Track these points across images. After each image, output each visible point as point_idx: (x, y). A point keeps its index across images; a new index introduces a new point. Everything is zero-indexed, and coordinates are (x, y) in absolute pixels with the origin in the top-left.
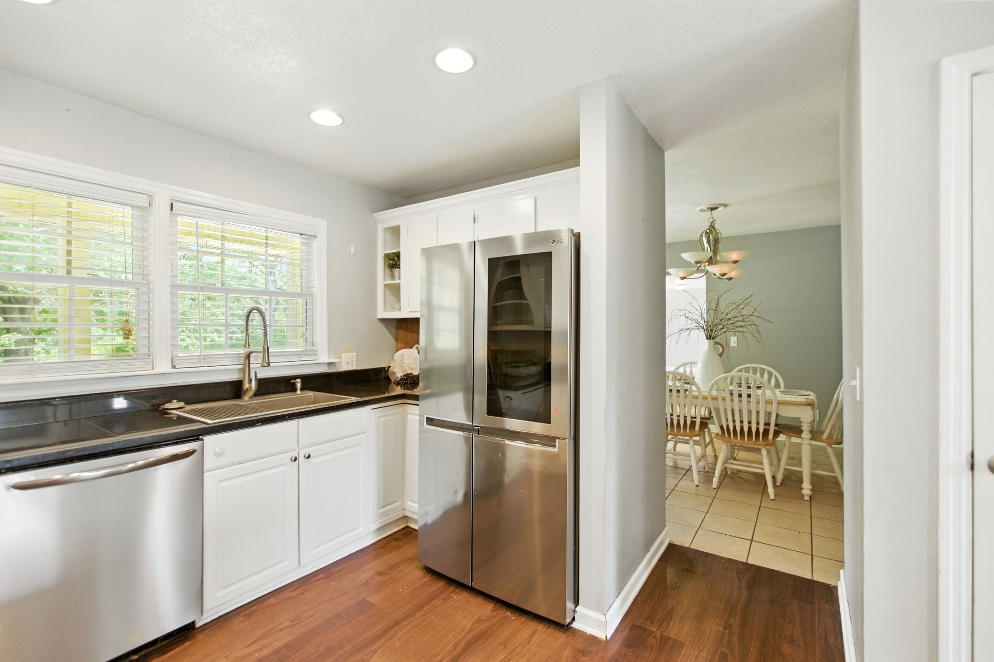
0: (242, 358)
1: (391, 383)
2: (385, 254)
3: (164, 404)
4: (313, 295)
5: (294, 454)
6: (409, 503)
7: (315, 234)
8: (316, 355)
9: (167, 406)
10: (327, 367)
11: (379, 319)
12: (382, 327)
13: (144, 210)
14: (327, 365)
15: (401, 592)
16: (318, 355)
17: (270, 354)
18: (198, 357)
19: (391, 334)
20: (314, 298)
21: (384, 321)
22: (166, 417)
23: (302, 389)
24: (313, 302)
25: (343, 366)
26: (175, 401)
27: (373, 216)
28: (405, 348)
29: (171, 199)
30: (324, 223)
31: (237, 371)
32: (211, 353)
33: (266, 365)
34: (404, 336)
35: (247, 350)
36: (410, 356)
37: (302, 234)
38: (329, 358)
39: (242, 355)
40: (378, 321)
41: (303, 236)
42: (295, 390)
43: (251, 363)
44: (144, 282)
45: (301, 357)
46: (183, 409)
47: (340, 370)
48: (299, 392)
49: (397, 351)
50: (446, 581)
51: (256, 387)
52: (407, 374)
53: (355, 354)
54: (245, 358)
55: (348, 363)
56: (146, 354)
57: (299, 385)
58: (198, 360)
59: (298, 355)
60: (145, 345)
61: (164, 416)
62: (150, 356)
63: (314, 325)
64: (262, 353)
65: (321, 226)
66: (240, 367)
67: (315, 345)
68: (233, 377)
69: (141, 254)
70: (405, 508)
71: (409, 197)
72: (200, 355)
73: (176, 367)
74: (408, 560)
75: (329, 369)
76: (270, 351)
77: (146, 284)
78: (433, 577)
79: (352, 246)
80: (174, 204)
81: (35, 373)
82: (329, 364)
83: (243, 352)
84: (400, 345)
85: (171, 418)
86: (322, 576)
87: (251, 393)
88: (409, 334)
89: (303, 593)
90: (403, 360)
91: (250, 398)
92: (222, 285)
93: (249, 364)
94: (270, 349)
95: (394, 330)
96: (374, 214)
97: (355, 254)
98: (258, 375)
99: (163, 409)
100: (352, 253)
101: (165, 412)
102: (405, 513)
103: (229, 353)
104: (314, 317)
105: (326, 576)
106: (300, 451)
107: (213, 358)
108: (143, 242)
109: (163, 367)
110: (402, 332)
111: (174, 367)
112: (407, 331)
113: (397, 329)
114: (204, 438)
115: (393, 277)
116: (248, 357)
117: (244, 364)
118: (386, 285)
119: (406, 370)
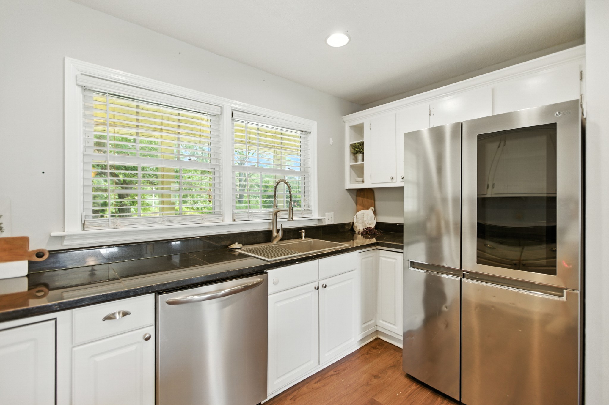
0: (272, 215)
1: (355, 233)
2: (351, 144)
3: (230, 245)
4: (308, 172)
5: (316, 284)
6: (381, 321)
7: (309, 131)
8: (311, 213)
9: (233, 246)
10: (317, 222)
11: (347, 189)
12: (348, 195)
13: (217, 116)
14: (317, 220)
15: (398, 396)
16: (312, 213)
17: (293, 212)
18: (247, 214)
19: (353, 200)
20: (309, 175)
21: (349, 190)
22: (232, 254)
23: (305, 237)
24: (308, 178)
25: (326, 221)
26: (237, 243)
27: (342, 118)
28: (363, 209)
29: (232, 109)
30: (315, 123)
31: (268, 224)
32: (254, 211)
33: (291, 220)
34: (362, 201)
35: (276, 210)
36: (368, 215)
37: (302, 131)
38: (318, 216)
39: (272, 213)
40: (346, 192)
41: (303, 133)
42: (301, 238)
43: (277, 218)
44: (217, 164)
45: (303, 215)
46: (242, 249)
47: (324, 224)
48: (303, 239)
49: (357, 212)
50: (431, 391)
51: (282, 235)
52: (367, 228)
53: (333, 213)
54: (273, 215)
55: (329, 220)
56: (218, 211)
57: (303, 234)
58: (247, 216)
59: (302, 213)
60: (218, 206)
61: (231, 253)
62: (221, 212)
63: (309, 193)
64: (289, 211)
65: (313, 126)
66: (270, 221)
67: (310, 206)
68: (264, 227)
69: (215, 146)
70: (377, 325)
71: (364, 105)
72: (248, 213)
73: (236, 221)
74: (390, 367)
75: (318, 223)
76: (293, 210)
77: (218, 165)
78: (418, 386)
79: (331, 139)
80: (234, 112)
81: (164, 223)
82: (318, 219)
83: (272, 211)
84: (359, 207)
85: (234, 255)
86: (332, 372)
87: (278, 239)
88: (366, 199)
89: (324, 386)
90: (363, 218)
91: (277, 242)
92: (257, 166)
93: (276, 219)
94: (293, 209)
95: (355, 197)
96: (343, 117)
97: (332, 144)
98: (283, 226)
99: (230, 248)
100: (331, 144)
101: (232, 250)
102: (377, 328)
103: (262, 211)
104: (309, 188)
105: (336, 373)
106: (320, 282)
107: (255, 215)
108: (216, 138)
109: (228, 220)
110: (361, 198)
111: (234, 220)
112: (364, 197)
113: (357, 196)
114: (267, 271)
115: (356, 160)
116: (276, 214)
117: (273, 219)
118: (351, 166)
119: (366, 225)
